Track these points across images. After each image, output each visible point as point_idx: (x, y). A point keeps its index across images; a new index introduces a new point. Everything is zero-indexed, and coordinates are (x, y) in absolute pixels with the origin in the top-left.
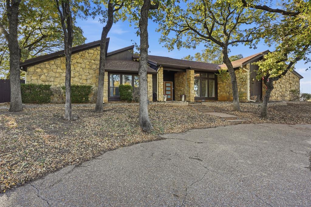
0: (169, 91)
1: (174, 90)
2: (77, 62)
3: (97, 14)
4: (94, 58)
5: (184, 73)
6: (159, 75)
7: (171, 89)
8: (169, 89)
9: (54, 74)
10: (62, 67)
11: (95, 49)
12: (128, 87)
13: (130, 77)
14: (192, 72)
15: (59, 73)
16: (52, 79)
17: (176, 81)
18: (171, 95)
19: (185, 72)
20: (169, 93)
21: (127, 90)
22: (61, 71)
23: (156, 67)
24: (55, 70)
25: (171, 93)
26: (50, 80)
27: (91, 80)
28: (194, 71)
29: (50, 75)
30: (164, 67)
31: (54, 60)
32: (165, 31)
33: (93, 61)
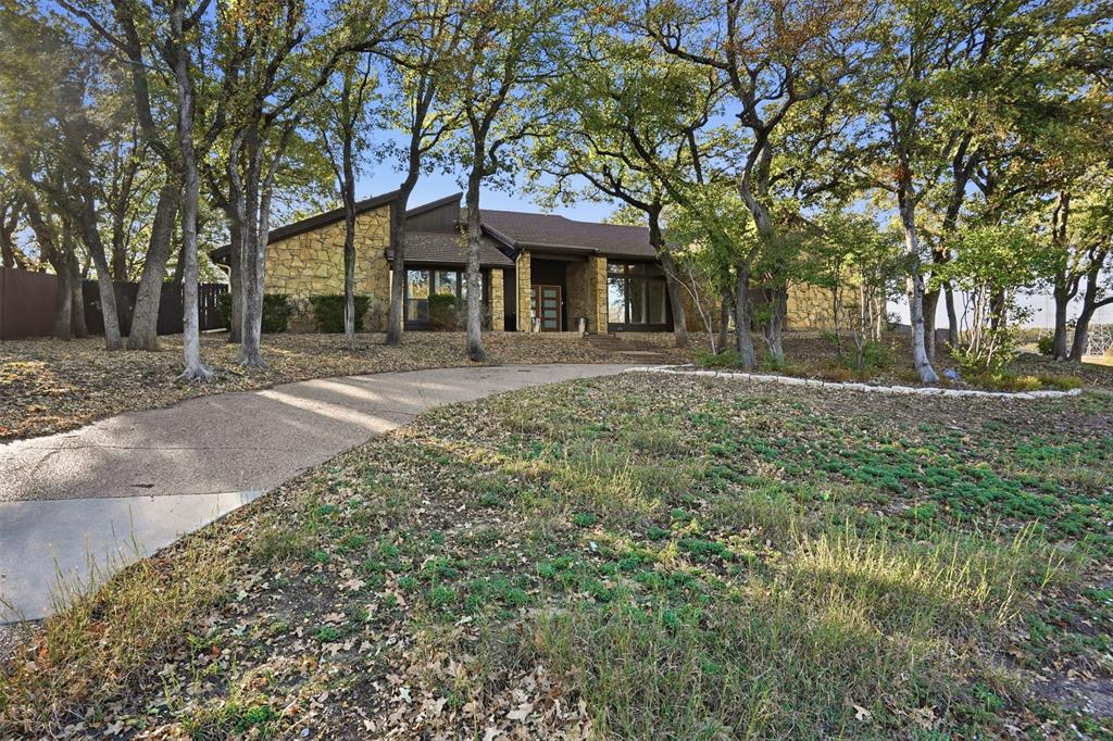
0: (553, 309)
1: (564, 306)
2: (334, 245)
3: (387, 154)
4: (370, 233)
5: (586, 265)
6: (522, 270)
7: (558, 303)
8: (552, 304)
9: (286, 272)
10: (302, 257)
11: (372, 214)
12: (448, 299)
13: (452, 276)
14: (602, 262)
15: (297, 268)
16: (283, 283)
17: (569, 284)
18: (557, 319)
19: (587, 261)
20: (552, 314)
21: (447, 305)
22: (301, 264)
23: (513, 253)
24: (287, 263)
25: (558, 314)
26: (279, 284)
27: (365, 284)
28: (606, 260)
29: (278, 272)
30: (533, 251)
31: (287, 241)
32: (532, 172)
33: (368, 242)
